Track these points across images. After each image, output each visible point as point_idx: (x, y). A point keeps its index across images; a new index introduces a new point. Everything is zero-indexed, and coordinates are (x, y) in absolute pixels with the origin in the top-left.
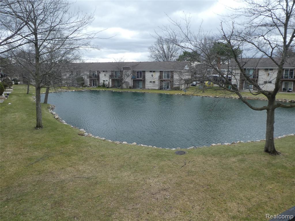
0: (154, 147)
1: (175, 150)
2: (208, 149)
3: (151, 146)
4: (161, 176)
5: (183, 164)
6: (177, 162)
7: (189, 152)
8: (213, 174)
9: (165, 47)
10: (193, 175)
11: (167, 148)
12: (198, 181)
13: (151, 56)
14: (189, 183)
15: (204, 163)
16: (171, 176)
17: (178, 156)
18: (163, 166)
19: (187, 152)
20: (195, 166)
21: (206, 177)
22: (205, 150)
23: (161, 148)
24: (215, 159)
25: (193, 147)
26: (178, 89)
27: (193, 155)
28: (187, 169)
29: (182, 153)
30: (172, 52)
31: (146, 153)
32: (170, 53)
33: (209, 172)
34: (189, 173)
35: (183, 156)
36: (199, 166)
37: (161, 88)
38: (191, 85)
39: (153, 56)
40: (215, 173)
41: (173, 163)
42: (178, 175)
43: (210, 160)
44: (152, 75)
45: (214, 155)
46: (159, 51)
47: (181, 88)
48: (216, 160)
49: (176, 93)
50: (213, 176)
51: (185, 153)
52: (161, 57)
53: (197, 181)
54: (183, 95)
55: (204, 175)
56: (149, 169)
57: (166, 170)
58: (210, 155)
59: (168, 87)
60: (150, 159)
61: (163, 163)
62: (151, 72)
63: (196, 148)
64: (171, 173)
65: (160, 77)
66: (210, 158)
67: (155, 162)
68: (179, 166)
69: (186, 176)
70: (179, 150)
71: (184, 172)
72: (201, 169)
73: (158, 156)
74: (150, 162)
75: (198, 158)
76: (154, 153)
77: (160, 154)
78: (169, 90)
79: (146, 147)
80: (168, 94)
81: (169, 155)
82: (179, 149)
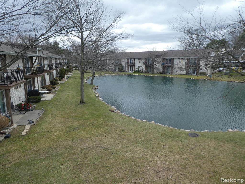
0: (170, 127)
1: (189, 131)
2: (222, 134)
3: (167, 126)
4: (169, 155)
5: (193, 147)
6: (188, 144)
7: (202, 135)
8: (222, 161)
9: (194, 36)
10: (200, 159)
11: (182, 129)
12: (205, 166)
13: (181, 45)
14: (194, 167)
15: (215, 148)
16: (178, 156)
17: (190, 137)
18: (173, 146)
19: (200, 135)
20: (205, 150)
21: (214, 163)
22: (219, 135)
23: (176, 128)
24: (228, 145)
25: (207, 130)
26: (203, 74)
27: (206, 139)
28: (196, 152)
29: (194, 135)
30: (200, 40)
31: (160, 132)
32: (199, 41)
33: (218, 158)
34: (198, 156)
35: (194, 138)
36: (209, 150)
37: (187, 74)
38: (218, 71)
39: (183, 45)
40: (225, 160)
41: (183, 144)
42: (186, 156)
43: (222, 146)
44: (180, 62)
45: (228, 141)
46: (188, 41)
47: (206, 74)
48: (229, 147)
49: (201, 78)
50: (223, 163)
51: (197, 136)
52: (190, 46)
53: (203, 166)
54: (208, 80)
55: (212, 161)
56: (159, 147)
57: (175, 151)
58: (224, 141)
59: (194, 73)
60: (163, 137)
61: (174, 143)
62: (179, 59)
63: (211, 132)
64: (179, 154)
65: (188, 63)
66: (222, 144)
67: (167, 141)
68: (188, 148)
69: (193, 159)
70: (192, 133)
71: (192, 154)
72: (211, 154)
73: (170, 136)
74: (162, 141)
75: (210, 142)
76: (168, 132)
77: (173, 134)
78: (195, 75)
79: (163, 126)
80: (194, 78)
81: (182, 136)
82: (193, 131)
